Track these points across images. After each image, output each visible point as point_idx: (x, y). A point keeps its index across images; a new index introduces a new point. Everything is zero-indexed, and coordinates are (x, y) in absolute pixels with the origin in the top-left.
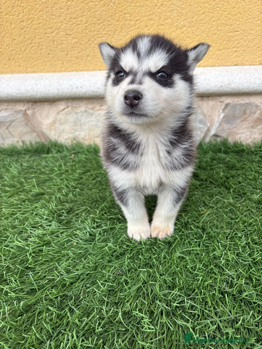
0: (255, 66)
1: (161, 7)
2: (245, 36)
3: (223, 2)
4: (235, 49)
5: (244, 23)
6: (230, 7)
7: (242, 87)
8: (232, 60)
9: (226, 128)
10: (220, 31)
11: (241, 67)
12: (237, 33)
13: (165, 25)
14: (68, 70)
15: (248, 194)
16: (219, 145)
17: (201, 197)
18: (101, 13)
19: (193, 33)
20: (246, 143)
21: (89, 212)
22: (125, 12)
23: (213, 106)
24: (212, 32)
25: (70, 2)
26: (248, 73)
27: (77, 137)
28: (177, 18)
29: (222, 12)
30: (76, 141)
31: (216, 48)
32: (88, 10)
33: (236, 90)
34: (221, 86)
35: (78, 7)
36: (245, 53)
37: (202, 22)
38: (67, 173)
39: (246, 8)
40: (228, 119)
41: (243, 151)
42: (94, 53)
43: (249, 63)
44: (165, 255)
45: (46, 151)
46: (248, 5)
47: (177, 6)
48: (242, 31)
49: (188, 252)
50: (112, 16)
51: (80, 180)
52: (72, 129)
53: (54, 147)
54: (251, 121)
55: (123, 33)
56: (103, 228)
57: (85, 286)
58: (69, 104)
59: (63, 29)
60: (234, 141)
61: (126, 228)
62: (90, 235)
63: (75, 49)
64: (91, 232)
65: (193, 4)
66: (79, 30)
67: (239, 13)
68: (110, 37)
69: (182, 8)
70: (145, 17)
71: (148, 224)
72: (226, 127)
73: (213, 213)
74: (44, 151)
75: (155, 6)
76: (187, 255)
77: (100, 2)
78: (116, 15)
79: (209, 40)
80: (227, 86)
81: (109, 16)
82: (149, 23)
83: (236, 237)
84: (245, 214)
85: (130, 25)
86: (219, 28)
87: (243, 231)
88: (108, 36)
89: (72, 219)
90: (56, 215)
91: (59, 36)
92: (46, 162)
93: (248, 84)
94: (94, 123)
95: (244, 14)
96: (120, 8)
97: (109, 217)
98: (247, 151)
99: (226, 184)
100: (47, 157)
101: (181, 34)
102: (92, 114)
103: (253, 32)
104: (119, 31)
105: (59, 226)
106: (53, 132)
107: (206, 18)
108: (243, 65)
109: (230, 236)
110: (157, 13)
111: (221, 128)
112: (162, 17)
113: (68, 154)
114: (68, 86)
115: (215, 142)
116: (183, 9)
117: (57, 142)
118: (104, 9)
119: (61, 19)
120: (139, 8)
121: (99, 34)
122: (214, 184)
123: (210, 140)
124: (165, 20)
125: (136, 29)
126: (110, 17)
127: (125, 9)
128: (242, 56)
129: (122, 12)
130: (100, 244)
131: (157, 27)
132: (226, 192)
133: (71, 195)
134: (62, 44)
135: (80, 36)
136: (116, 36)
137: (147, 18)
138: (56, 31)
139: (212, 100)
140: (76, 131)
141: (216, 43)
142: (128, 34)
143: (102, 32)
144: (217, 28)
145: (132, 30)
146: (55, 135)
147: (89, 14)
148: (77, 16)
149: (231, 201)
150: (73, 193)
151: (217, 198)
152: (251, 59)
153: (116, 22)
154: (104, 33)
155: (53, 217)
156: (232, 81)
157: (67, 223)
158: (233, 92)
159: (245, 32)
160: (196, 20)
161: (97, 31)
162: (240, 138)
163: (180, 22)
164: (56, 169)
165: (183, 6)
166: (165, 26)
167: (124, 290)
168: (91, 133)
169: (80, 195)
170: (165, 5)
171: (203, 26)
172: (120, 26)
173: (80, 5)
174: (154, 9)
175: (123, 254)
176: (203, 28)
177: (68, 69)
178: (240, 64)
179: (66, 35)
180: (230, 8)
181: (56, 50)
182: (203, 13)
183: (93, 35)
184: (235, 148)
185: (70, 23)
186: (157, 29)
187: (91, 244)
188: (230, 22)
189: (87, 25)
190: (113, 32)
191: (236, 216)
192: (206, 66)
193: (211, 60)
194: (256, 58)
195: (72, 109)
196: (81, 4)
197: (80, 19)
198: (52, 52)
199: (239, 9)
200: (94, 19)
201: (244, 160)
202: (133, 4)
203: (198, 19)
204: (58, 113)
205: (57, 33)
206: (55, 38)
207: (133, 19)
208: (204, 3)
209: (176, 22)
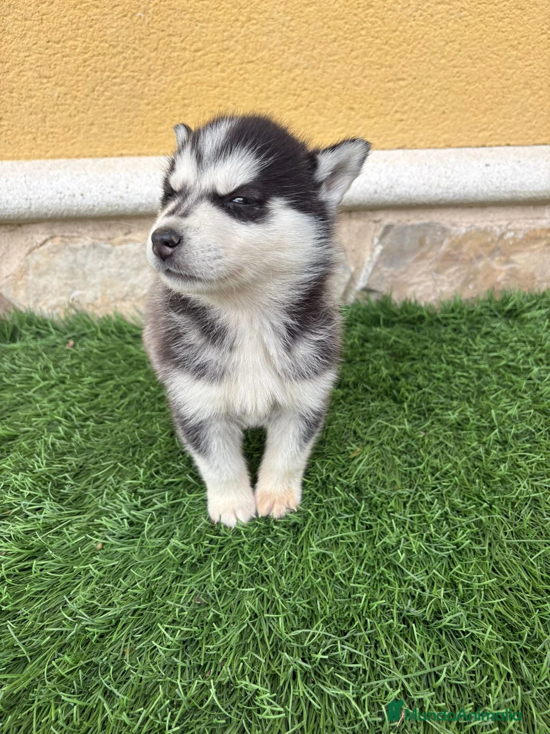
0: (438, 151)
1: (246, 25)
2: (418, 90)
3: (373, 19)
4: (398, 116)
5: (415, 62)
6: (386, 29)
7: (415, 194)
8: (394, 138)
9: (386, 275)
10: (368, 78)
11: (410, 151)
12: (402, 83)
13: (257, 62)
14: (49, 154)
15: (437, 411)
16: (374, 310)
17: (348, 422)
18: (117, 31)
19: (315, 80)
20: (426, 303)
21: (122, 475)
22: (171, 32)
23: (360, 230)
24: (352, 80)
25: (46, 5)
26: (426, 164)
27: (78, 302)
28: (282, 48)
29: (371, 39)
30: (76, 311)
31: (362, 113)
32: (88, 24)
33: (404, 200)
34: (376, 192)
35: (65, 16)
36: (419, 124)
37: (331, 58)
38: (63, 386)
39: (417, 32)
40: (390, 257)
41: (421, 318)
42: (106, 118)
43: (425, 144)
44: (290, 554)
45: (8, 335)
46: (422, 25)
47: (279, 23)
48: (410, 78)
49: (333, 541)
50: (141, 39)
51: (92, 400)
52: (66, 284)
53: (26, 325)
54: (433, 259)
55: (167, 76)
56: (156, 507)
57: (133, 638)
58: (56, 231)
59: (31, 64)
60: (404, 299)
61: (205, 501)
62: (131, 524)
63: (61, 108)
64: (132, 518)
65: (314, 20)
66: (69, 66)
67: (404, 42)
68: (140, 84)
69: (291, 28)
70: (214, 43)
71: (250, 489)
72: (386, 272)
73: (374, 454)
74: (4, 335)
75: (234, 21)
76: (331, 549)
77: (113, 7)
78: (151, 36)
79: (347, 97)
80: (388, 191)
81: (135, 39)
82: (224, 56)
83: (422, 502)
84: (434, 453)
85: (183, 59)
86: (366, 72)
87: (434, 488)
88: (135, 81)
89: (86, 490)
90: (50, 485)
91: (25, 78)
92: (12, 360)
93: (427, 187)
94: (113, 270)
95: (415, 44)
96: (159, 22)
97: (166, 481)
98: (428, 319)
99: (395, 392)
100: (14, 350)
101: (291, 84)
102: (109, 252)
103: (432, 82)
104: (159, 71)
105: (61, 510)
106: (22, 293)
107: (340, 50)
108: (414, 147)
109: (411, 502)
110: (240, 35)
111: (377, 274)
112: (251, 45)
113: (59, 341)
114: (50, 193)
115: (366, 302)
116: (293, 31)
117: (32, 314)
118: (123, 23)
119: (25, 42)
120: (200, 24)
121: (115, 77)
122: (371, 393)
123: (357, 300)
124: (257, 51)
125: (196, 70)
126: (137, 42)
127: (169, 26)
128: (412, 129)
129: (163, 31)
130: (152, 541)
131: (240, 66)
132: (395, 409)
133: (77, 436)
134: (31, 97)
135: (72, 80)
136: (151, 82)
137: (219, 46)
138: (17, 70)
139: (357, 218)
140: (74, 288)
141: (361, 103)
142: (180, 78)
143: (121, 73)
144: (362, 71)
145: (186, 72)
146: (28, 298)
147: (89, 34)
148: (63, 36)
149: (407, 427)
150: (81, 432)
151: (379, 423)
152: (429, 135)
153: (151, 52)
154: (124, 74)
155: (45, 491)
156: (397, 181)
157: (75, 500)
158: (399, 202)
159: (416, 80)
160: (321, 54)
161: (110, 71)
162: (414, 293)
163: (287, 58)
164: (37, 377)
165: (293, 23)
166: (258, 64)
167: (213, 637)
168: (109, 292)
169: (97, 435)
170: (254, 19)
171: (335, 67)
172: (160, 62)
173: (69, 12)
174: (232, 27)
175: (203, 560)
176: (335, 71)
177: (47, 152)
178: (409, 146)
179: (40, 77)
180: (387, 31)
181: (17, 111)
182: (335, 40)
183: (102, 79)
184: (406, 315)
185: (47, 51)
186: (240, 69)
187: (133, 543)
188: (387, 61)
189: (86, 56)
190: (145, 75)
191: (419, 460)
194: (439, 134)
195: (62, 241)
196: (72, 11)
197: (71, 43)
198: (9, 114)
199: (405, 34)
200: (102, 44)
201: (424, 337)
203: (323, 52)
204: (30, 251)
205: (18, 74)
206: (14, 85)
207: (187, 47)
208: (336, 19)
209: (280, 56)
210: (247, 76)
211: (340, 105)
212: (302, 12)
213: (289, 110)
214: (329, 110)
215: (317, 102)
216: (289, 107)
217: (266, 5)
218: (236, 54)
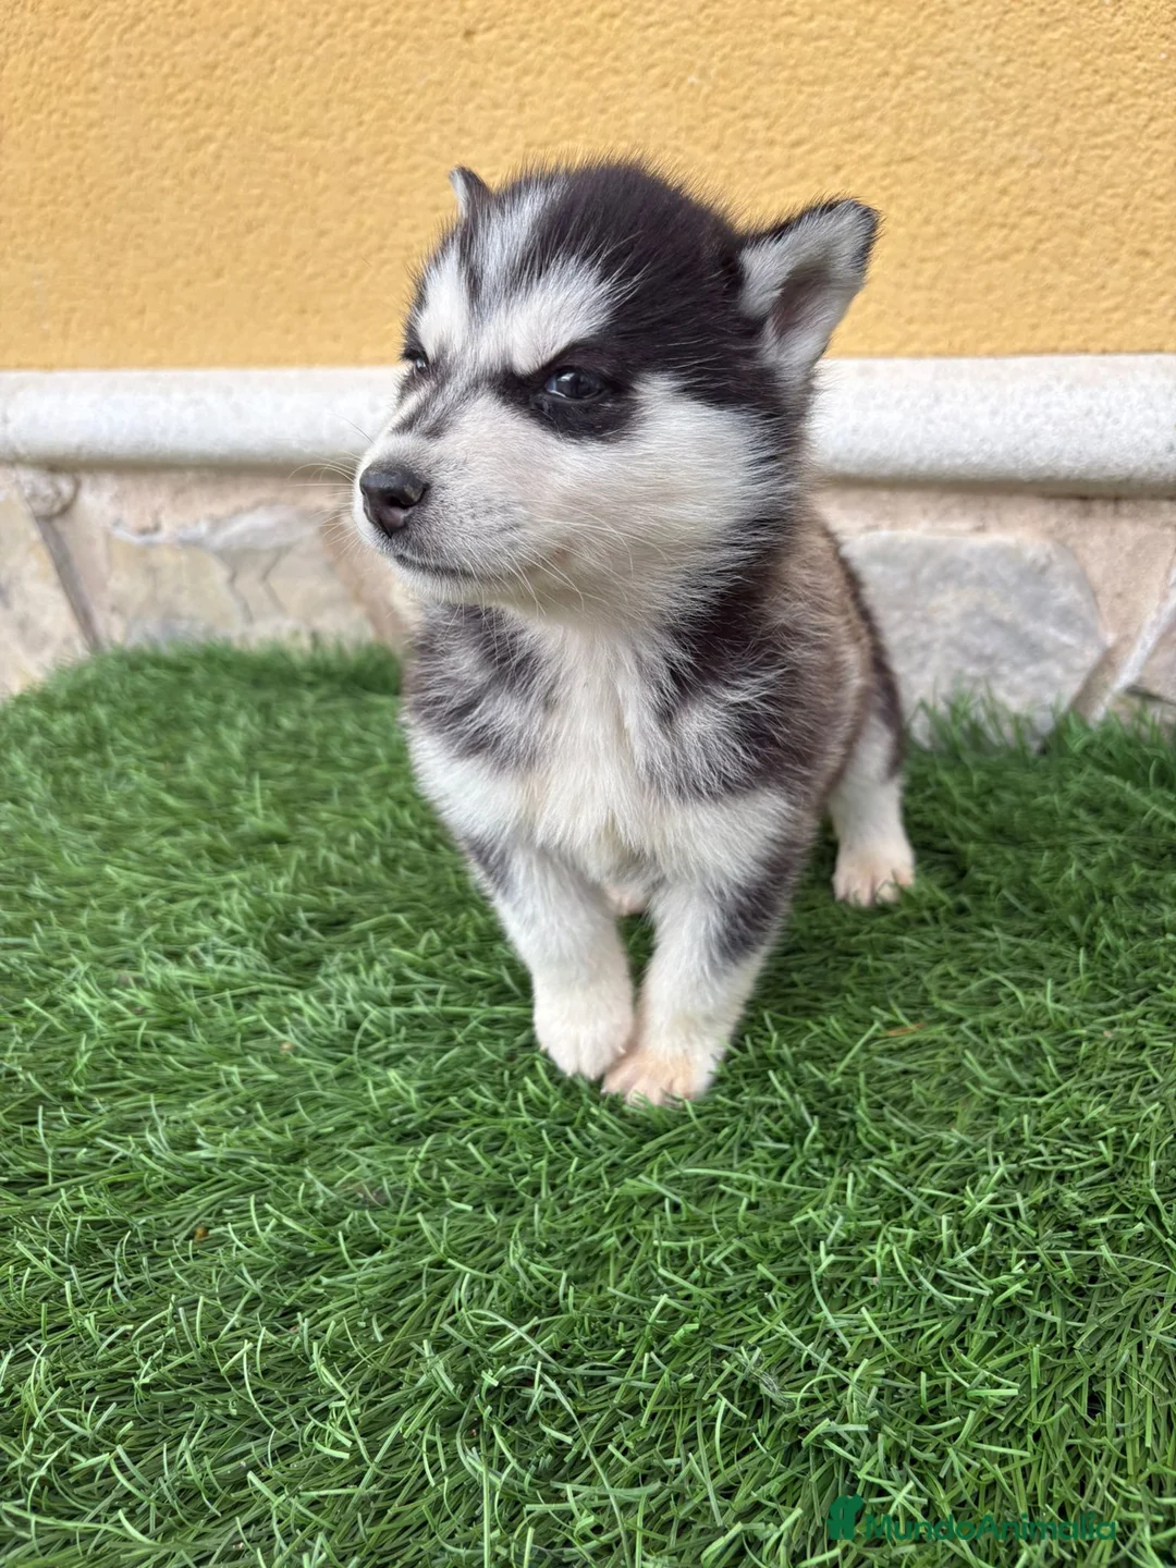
1: (904, 82)
13: (924, 158)
18: (648, 117)
19: (1055, 191)
22: (749, 111)
23: (1139, 545)
24: (1148, 187)
28: (981, 124)
31: (1171, 264)
32: (599, 105)
34: (1171, 449)
37: (1099, 140)
44: (600, 1177)
47: (979, 72)
50: (691, 129)
56: (414, 1009)
64: (358, 1014)
65: (1060, 57)
69: (1005, 81)
70: (832, 125)
75: (879, 76)
77: (646, 70)
78: (710, 123)
79: (1133, 227)
81: (680, 129)
82: (851, 152)
85: (767, 163)
96: (728, 92)
101: (997, 201)
107: (1121, 120)
110: (889, 105)
111: (1164, 657)
112: (911, 124)
115: (1136, 723)
116: (1008, 86)
118: (660, 100)
120: (807, 89)
123: (1112, 715)
124: (925, 135)
125: (791, 182)
126: (683, 135)
127: (746, 98)
129: (733, 109)
131: (885, 170)
137: (842, 131)
139: (1135, 517)
145: (774, 188)
160: (1073, 133)
163: (992, 146)
165: (1010, 70)
166: (923, 164)
170: (923, 68)
171: (1106, 158)
176: (1106, 169)
182: (1110, 99)
186: (884, 176)
192: (1118, 351)
193: (1140, 321)
202: (786, 74)
203: (1078, 127)
207: (779, 137)
208: (1115, 50)
209: (976, 142)
210: (897, 189)
211: (1114, 246)
212: (1033, 43)
213: (989, 261)
214: (1085, 257)
215: (1056, 240)
216: (989, 254)
217: (952, 35)
218: (877, 147)
